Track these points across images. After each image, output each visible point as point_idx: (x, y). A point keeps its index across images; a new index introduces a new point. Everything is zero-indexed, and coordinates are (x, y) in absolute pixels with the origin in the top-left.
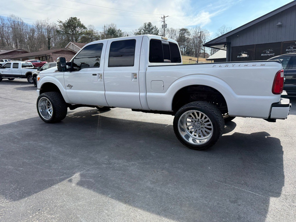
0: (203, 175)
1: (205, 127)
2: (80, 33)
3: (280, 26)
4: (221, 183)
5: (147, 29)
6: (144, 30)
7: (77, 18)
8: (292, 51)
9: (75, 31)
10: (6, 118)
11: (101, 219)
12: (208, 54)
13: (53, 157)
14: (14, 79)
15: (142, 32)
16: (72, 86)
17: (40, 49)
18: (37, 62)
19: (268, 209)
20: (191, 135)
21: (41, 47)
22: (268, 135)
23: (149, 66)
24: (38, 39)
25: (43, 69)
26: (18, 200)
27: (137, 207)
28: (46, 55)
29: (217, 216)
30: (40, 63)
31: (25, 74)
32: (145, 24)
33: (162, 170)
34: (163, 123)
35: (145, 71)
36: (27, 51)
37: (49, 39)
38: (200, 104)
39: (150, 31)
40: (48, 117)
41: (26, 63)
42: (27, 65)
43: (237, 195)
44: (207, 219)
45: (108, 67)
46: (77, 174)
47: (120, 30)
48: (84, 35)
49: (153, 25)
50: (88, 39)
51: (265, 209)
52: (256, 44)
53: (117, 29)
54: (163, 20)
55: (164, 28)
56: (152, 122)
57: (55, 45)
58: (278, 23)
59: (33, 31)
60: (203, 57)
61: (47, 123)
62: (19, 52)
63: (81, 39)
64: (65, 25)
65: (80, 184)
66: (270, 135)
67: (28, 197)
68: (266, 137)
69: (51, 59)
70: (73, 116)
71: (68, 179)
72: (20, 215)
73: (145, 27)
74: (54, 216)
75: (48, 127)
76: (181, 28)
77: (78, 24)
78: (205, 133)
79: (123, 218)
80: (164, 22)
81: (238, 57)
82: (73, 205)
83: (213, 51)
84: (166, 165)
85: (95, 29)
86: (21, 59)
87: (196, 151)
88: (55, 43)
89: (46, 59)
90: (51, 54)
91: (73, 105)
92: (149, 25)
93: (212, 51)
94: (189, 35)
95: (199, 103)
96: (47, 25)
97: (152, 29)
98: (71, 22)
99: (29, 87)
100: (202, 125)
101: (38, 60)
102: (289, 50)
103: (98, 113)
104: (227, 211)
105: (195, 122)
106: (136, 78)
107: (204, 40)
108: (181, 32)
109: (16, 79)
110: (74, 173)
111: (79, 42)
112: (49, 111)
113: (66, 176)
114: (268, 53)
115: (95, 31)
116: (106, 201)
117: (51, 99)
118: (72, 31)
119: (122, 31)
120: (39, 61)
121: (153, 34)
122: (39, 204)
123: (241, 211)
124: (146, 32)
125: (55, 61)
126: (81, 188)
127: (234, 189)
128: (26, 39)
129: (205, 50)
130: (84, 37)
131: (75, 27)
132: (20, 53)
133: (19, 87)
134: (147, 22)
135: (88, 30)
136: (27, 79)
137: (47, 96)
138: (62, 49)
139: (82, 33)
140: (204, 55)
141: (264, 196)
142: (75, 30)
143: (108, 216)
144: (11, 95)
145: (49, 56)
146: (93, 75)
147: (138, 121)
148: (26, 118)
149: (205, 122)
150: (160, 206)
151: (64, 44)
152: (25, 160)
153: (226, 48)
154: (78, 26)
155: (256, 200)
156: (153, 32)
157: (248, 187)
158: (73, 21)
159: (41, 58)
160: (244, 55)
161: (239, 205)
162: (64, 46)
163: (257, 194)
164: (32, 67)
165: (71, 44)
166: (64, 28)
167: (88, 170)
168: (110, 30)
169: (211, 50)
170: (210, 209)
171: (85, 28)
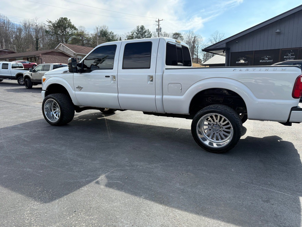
0: (229, 176)
1: (223, 131)
2: (71, 34)
3: (279, 33)
4: (249, 184)
5: (140, 32)
6: (137, 33)
7: (67, 18)
8: (290, 58)
9: (65, 32)
10: (7, 120)
11: (141, 219)
12: (200, 59)
13: (71, 160)
14: (3, 80)
15: (135, 35)
16: (82, 88)
17: (27, 50)
18: (26, 63)
19: (300, 207)
20: (208, 138)
21: (28, 48)
22: (280, 139)
23: (166, 69)
24: (26, 39)
25: (35, 70)
26: (49, 202)
27: (173, 207)
28: (35, 56)
29: (255, 214)
30: (28, 64)
31: (15, 75)
32: (138, 27)
33: (187, 172)
34: (173, 127)
35: (161, 74)
36: (13, 51)
37: (37, 39)
38: (221, 107)
39: (143, 35)
40: (53, 120)
41: (16, 64)
42: (17, 66)
43: (267, 195)
44: (246, 218)
45: (122, 69)
46: (102, 176)
47: (113, 32)
48: (74, 36)
49: (146, 28)
50: (79, 41)
51: (298, 208)
52: (255, 50)
53: (109, 31)
54: (158, 24)
55: (159, 32)
56: (162, 126)
57: (43, 46)
58: (276, 31)
59: (20, 30)
60: (195, 63)
61: (53, 126)
62: (5, 52)
63: (72, 40)
64: (55, 25)
65: (109, 185)
66: (282, 139)
67: (59, 199)
68: (279, 141)
69: (40, 60)
70: (79, 119)
71: (95, 181)
72: (57, 216)
73: (138, 30)
74: (93, 217)
75: (55, 130)
76: (174, 32)
77: (68, 24)
78: (223, 137)
79: (164, 218)
80: (159, 25)
81: (237, 62)
82: (108, 206)
83: (206, 57)
84: (189, 167)
85: (86, 31)
86: (8, 60)
87: (215, 154)
88: (43, 44)
89: (35, 61)
90: (41, 55)
91: (81, 107)
92: (142, 28)
93: (204, 57)
94: (182, 40)
95: (219, 107)
96: (35, 25)
97: (145, 32)
98: (61, 22)
99: (21, 89)
100: (220, 128)
101: (26, 61)
102: (287, 57)
103: (103, 117)
104: (262, 210)
105: (214, 125)
106: (152, 81)
107: (197, 45)
108: (175, 36)
109: (5, 81)
110: (99, 175)
111: (69, 44)
112: (55, 113)
113: (91, 178)
114: (267, 60)
115: (86, 32)
116: (141, 201)
117: (58, 101)
118: (62, 32)
119: (115, 34)
120: (27, 63)
121: (146, 38)
122: (73, 206)
123: (276, 209)
124: (139, 35)
125: (44, 63)
126: (111, 190)
127: (263, 190)
128: (12, 39)
129: (198, 56)
130: (75, 38)
131: (65, 28)
132: (7, 53)
133: (9, 89)
134: (140, 25)
135: (79, 31)
136: (17, 80)
137: (55, 98)
138: (52, 50)
139: (72, 34)
140: (197, 61)
141: (293, 195)
142: (65, 30)
143: (148, 216)
144: (4, 96)
145: (39, 57)
146: (106, 77)
147: (147, 124)
148: (28, 121)
149: (223, 126)
150: (196, 206)
151: (53, 45)
152: (42, 163)
153: (225, 53)
154: (68, 27)
155: (287, 200)
156: (146, 36)
157: (275, 188)
158: (63, 22)
159: (29, 59)
160: (242, 61)
161: (273, 204)
162: (53, 47)
163: (286, 194)
164: (23, 68)
165: (62, 46)
166: (54, 28)
167: (113, 172)
168: (101, 32)
169: (203, 55)
170: (246, 208)
171: (75, 29)
